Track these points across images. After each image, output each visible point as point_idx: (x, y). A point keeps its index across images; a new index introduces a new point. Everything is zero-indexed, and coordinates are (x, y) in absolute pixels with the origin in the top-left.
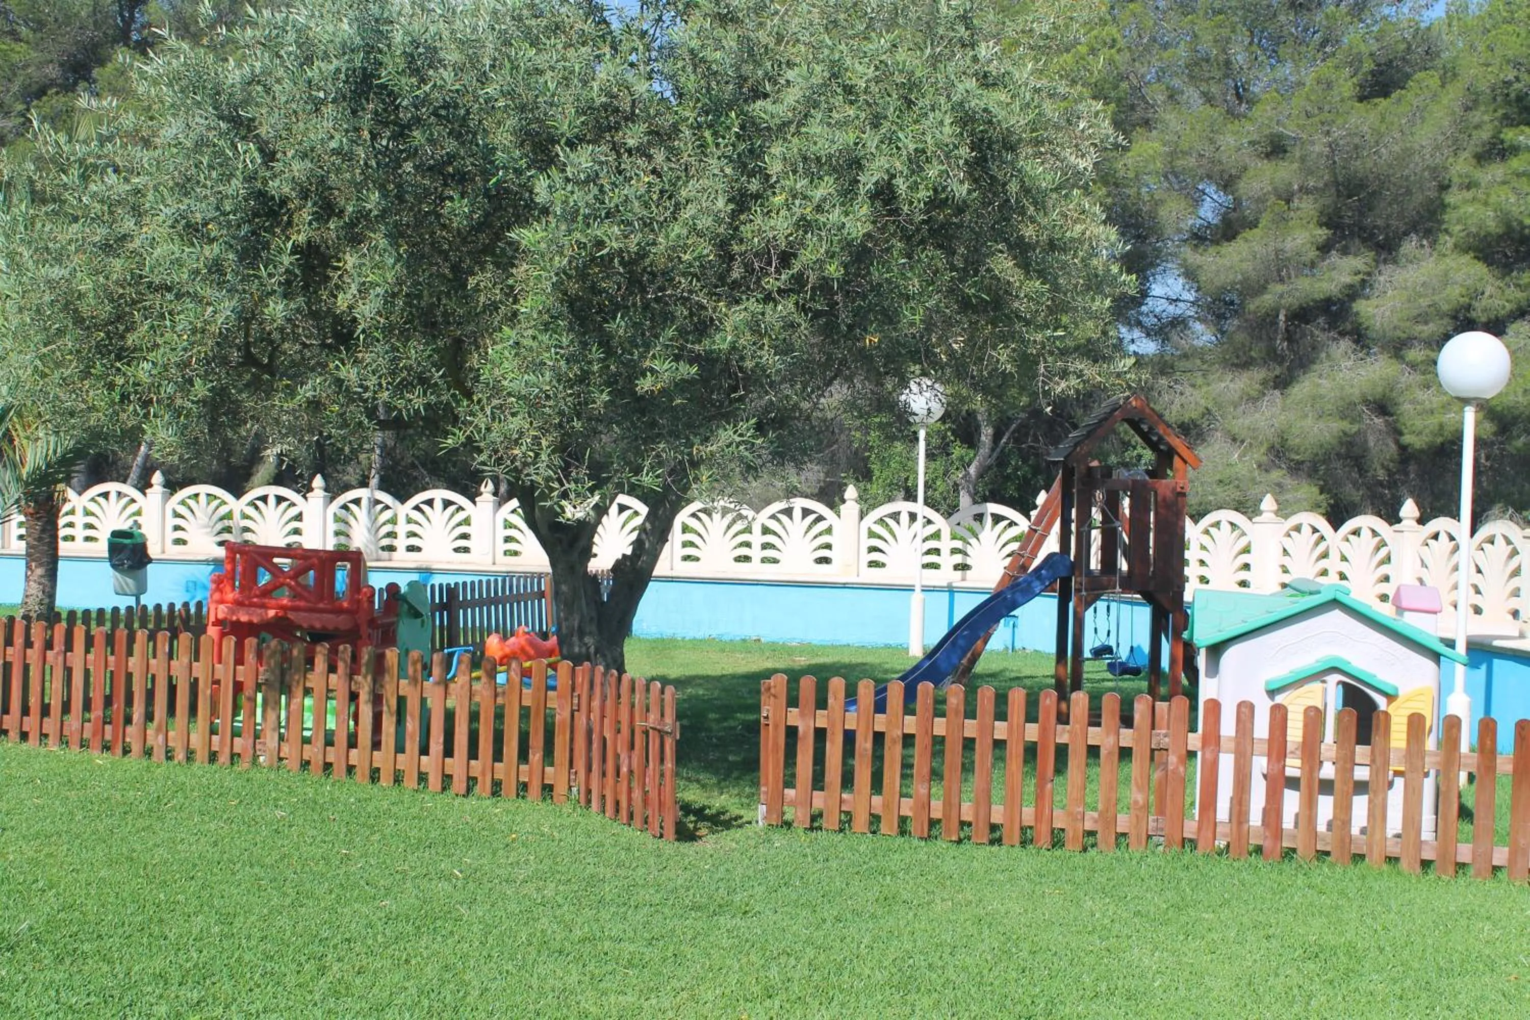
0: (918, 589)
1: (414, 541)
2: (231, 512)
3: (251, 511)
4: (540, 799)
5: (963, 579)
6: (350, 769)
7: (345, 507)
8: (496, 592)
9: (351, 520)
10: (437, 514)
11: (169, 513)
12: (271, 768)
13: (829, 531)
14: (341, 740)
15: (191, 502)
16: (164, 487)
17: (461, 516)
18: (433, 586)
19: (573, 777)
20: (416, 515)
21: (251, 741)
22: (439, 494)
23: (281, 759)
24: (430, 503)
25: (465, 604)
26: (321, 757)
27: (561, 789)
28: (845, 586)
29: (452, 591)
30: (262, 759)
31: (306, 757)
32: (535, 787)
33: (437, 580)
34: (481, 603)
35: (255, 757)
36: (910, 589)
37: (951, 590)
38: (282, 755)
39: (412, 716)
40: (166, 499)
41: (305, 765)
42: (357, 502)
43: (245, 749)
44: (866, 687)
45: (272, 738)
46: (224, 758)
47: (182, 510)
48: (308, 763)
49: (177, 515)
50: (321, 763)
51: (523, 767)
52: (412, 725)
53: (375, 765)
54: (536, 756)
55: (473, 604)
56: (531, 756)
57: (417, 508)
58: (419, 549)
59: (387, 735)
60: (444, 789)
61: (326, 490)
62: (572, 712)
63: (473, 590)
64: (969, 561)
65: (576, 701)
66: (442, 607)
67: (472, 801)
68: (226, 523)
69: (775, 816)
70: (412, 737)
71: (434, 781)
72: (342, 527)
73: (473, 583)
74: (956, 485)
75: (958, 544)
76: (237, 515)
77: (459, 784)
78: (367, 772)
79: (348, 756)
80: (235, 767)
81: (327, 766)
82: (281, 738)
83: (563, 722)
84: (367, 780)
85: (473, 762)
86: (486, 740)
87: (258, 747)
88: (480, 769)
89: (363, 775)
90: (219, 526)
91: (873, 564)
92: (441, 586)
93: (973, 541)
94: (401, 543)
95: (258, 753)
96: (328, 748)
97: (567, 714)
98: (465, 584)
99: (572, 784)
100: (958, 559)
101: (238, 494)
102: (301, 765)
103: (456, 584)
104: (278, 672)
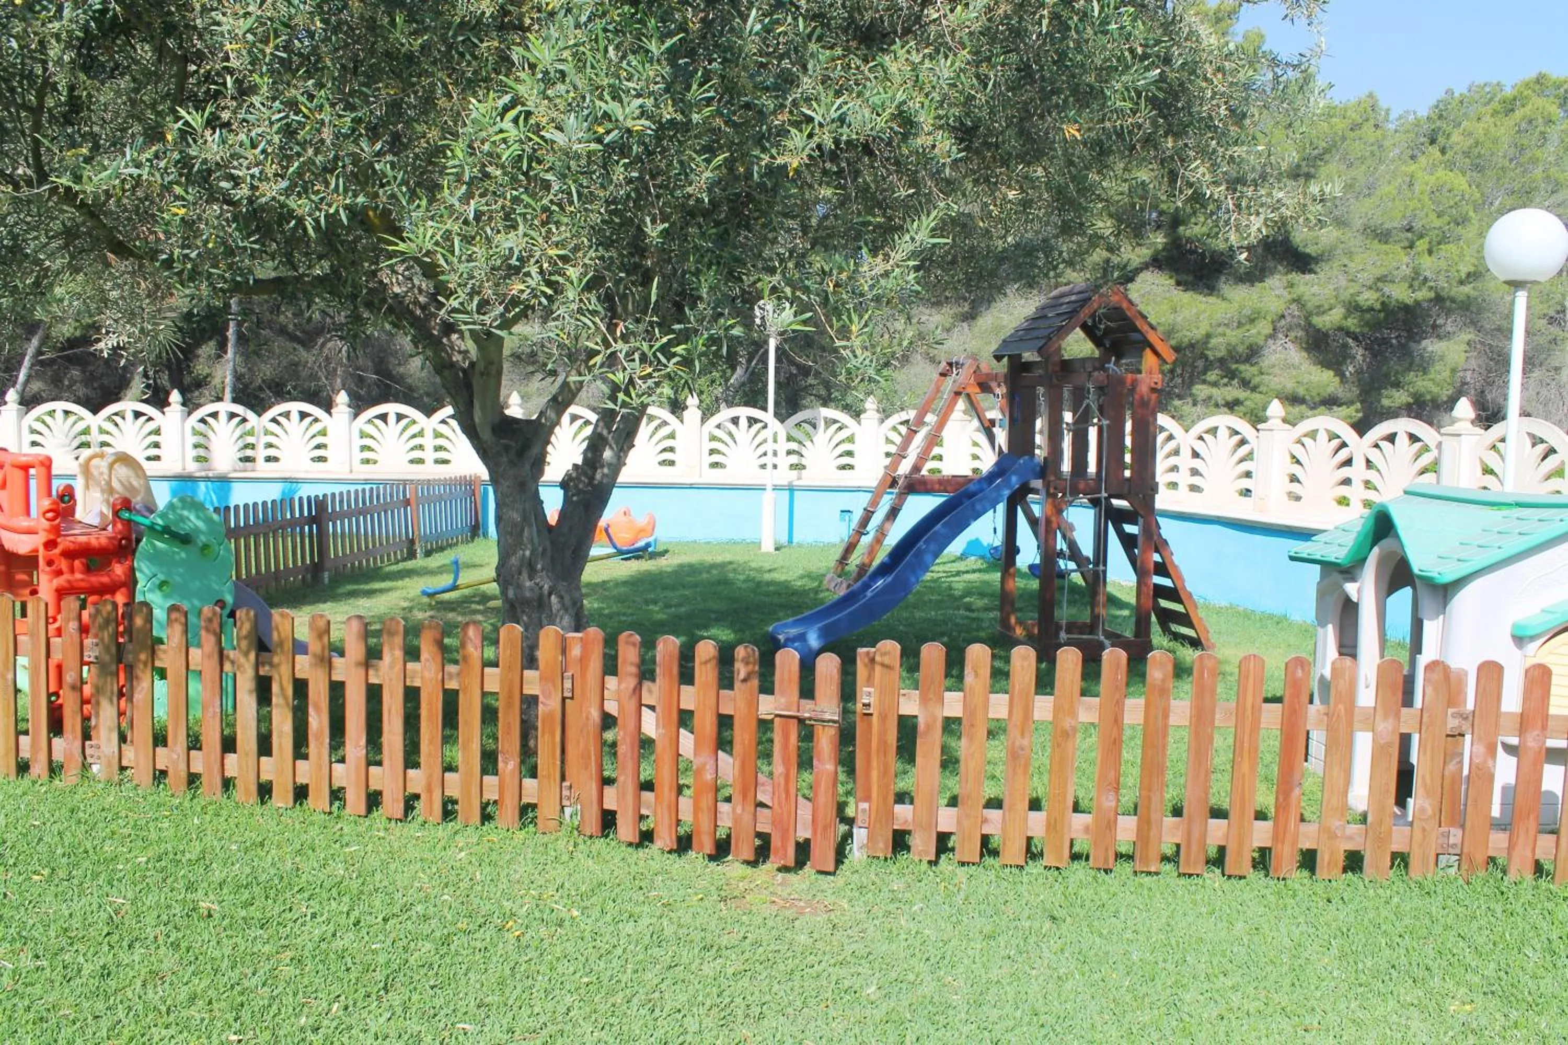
0: (769, 488)
1: (271, 452)
2: (89, 427)
3: (109, 426)
4: (517, 825)
5: (799, 478)
6: (227, 784)
7: (203, 421)
8: (364, 503)
9: (210, 434)
10: (294, 425)
11: (25, 431)
12: (109, 782)
13: (672, 436)
14: (212, 738)
15: (48, 419)
16: (21, 403)
17: (317, 427)
18: (301, 499)
19: (566, 793)
20: (273, 427)
21: (78, 743)
22: (296, 407)
23: (123, 769)
24: (287, 415)
25: (335, 516)
26: (183, 766)
27: (548, 810)
28: (691, 487)
29: (320, 504)
30: (95, 768)
31: (160, 766)
32: (509, 811)
33: (306, 491)
34: (349, 514)
35: (85, 767)
36: (762, 488)
37: (791, 489)
38: (124, 763)
39: (318, 709)
40: (21, 416)
41: (160, 775)
42: (214, 415)
43: (68, 755)
44: (1025, 658)
45: (109, 740)
46: (39, 768)
47: (39, 426)
48: (164, 773)
49: (33, 431)
50: (184, 774)
51: (489, 780)
52: (318, 721)
53: (264, 777)
54: (509, 764)
55: (342, 515)
56: (501, 765)
57: (274, 420)
58: (276, 459)
59: (280, 736)
60: (369, 810)
61: (184, 404)
62: (564, 699)
63: (341, 502)
64: (804, 461)
65: (568, 684)
66: (312, 520)
67: (412, 829)
68: (83, 438)
69: (881, 845)
70: (317, 739)
71: (355, 800)
72: (202, 440)
73: (341, 494)
74: (717, 399)
75: (794, 446)
76: (94, 430)
77: (392, 804)
78: (254, 788)
79: (223, 765)
80: (57, 782)
81: (193, 779)
82: (123, 739)
83: (549, 716)
84: (254, 798)
85: (411, 772)
86: (431, 742)
87: (88, 751)
88: (423, 783)
89: (247, 791)
90: (76, 443)
91: (715, 465)
92: (309, 498)
93: (808, 443)
94: (261, 453)
95: (89, 760)
96: (193, 753)
97: (555, 704)
98: (333, 495)
99: (565, 803)
100: (794, 459)
101: (95, 411)
102: (154, 778)
103: (325, 496)
104: (114, 650)
